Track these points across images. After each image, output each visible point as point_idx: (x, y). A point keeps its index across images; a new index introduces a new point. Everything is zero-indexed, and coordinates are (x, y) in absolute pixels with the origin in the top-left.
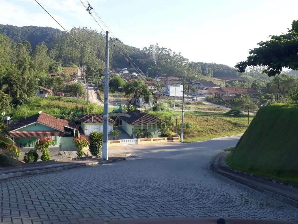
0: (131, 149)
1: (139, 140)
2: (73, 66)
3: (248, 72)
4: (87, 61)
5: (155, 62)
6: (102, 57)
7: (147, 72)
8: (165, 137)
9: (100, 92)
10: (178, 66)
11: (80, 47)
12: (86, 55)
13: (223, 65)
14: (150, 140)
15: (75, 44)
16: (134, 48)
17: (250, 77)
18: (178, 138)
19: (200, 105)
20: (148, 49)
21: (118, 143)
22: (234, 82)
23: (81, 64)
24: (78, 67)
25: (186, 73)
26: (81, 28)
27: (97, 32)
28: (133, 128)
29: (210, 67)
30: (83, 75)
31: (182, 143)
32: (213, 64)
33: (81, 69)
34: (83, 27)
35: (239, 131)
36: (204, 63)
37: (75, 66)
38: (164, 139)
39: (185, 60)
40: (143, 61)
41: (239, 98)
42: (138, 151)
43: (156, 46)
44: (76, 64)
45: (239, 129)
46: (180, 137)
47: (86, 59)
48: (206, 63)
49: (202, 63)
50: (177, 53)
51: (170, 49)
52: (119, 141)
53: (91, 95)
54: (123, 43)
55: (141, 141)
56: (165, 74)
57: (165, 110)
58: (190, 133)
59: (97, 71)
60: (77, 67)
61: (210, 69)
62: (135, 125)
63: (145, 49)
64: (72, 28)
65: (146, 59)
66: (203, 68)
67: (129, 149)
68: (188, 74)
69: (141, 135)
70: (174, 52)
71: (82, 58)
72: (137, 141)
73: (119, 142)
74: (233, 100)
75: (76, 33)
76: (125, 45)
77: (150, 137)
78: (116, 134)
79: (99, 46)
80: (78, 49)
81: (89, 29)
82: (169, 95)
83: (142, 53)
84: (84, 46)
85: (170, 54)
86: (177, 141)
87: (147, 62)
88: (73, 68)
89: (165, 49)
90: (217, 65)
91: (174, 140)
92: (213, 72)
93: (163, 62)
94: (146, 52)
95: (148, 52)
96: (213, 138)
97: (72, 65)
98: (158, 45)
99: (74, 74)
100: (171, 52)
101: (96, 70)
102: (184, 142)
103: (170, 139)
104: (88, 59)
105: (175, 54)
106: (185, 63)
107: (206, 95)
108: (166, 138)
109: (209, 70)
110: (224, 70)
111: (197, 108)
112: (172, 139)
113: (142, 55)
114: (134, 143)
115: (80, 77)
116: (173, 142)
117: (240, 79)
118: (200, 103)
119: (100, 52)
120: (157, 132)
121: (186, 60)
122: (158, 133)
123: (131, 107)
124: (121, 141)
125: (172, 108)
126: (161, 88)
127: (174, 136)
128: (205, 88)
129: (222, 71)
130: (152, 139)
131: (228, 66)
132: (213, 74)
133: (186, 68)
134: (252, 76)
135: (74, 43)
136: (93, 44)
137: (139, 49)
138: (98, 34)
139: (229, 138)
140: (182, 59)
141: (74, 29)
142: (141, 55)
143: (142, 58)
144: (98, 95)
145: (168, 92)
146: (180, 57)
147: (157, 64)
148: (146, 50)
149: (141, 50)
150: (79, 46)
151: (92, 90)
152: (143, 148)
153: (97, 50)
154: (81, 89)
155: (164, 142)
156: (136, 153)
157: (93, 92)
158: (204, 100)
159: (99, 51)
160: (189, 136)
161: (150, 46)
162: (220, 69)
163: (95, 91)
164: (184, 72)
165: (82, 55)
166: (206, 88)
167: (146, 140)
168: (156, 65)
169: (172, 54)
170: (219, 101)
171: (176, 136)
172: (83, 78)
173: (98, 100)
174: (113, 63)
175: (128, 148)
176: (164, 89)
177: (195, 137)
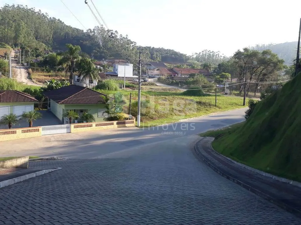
0: (57, 141)
1: (72, 126)
2: (5, 47)
3: (194, 57)
4: (22, 41)
5: (101, 44)
6: (40, 38)
7: (92, 55)
8: (114, 120)
9: (32, 70)
10: (125, 49)
11: (14, 26)
12: (21, 35)
13: (170, 50)
14: (91, 126)
15: (8, 23)
16: (77, 30)
17: (196, 62)
18: (133, 121)
19: (152, 86)
20: (92, 30)
21: (37, 133)
22: (182, 66)
23: (16, 45)
24: (12, 48)
25: (134, 56)
26: (16, 6)
27: (35, 11)
28: (64, 109)
29: (157, 51)
30: (16, 56)
31: (138, 128)
32: (161, 49)
33: (15, 51)
34: (18, 5)
35: (207, 110)
36: (152, 47)
37: (8, 46)
38: (113, 124)
39: (132, 43)
40: (87, 43)
41: (193, 78)
42: (69, 144)
43: (101, 28)
44: (9, 44)
45: (206, 108)
46: (136, 120)
47: (21, 40)
48: (153, 48)
49: (149, 48)
50: (124, 36)
51: (116, 31)
52: (38, 129)
53: (19, 75)
54: (65, 23)
55: (75, 127)
56: (112, 58)
57: (114, 89)
58: (149, 115)
59: (33, 51)
60: (10, 47)
61: (158, 53)
62: (66, 104)
63: (89, 31)
64: (5, 5)
65: (91, 41)
66: (151, 52)
67: (55, 141)
68: (136, 57)
69: (77, 118)
70: (121, 35)
71: (16, 38)
72: (68, 128)
73: (38, 131)
74: (187, 80)
75: (10, 11)
76: (67, 26)
77: (91, 122)
78: (32, 118)
79: (37, 26)
80: (11, 27)
81: (25, 7)
82: (117, 75)
83: (86, 35)
84: (19, 25)
85: (116, 36)
86: (131, 125)
87: (92, 44)
88: (5, 49)
89: (111, 31)
90: (165, 50)
91: (127, 125)
92: (161, 57)
93: (110, 45)
94: (91, 34)
95: (93, 34)
96: (179, 120)
97: (4, 45)
98: (103, 27)
99: (6, 54)
100: (117, 35)
101: (32, 49)
102: (141, 127)
103: (122, 122)
104: (23, 39)
105: (122, 36)
106: (133, 46)
107: (158, 77)
108: (115, 122)
109: (157, 55)
110: (172, 54)
111: (150, 88)
112: (124, 123)
113: (86, 37)
114: (65, 131)
115: (14, 59)
116: (126, 127)
117: (187, 63)
118: (152, 84)
119: (38, 32)
120: (102, 113)
121: (134, 43)
122: (103, 115)
123: (67, 84)
124: (41, 128)
125: (122, 88)
126: (108, 68)
127: (127, 119)
128: (156, 70)
129: (170, 56)
130: (94, 124)
131: (175, 51)
132: (161, 58)
133: (134, 52)
134: (198, 61)
135: (7, 21)
136: (29, 23)
137: (83, 31)
138: (35, 13)
139: (199, 119)
140: (129, 42)
141: (7, 6)
142: (84, 37)
143: (86, 40)
144: (29, 74)
145: (116, 72)
146: (128, 40)
147: (103, 46)
148: (91, 32)
149: (85, 31)
150: (12, 25)
151: (22, 69)
152: (78, 138)
153: (34, 29)
154: (5, 66)
155: (113, 128)
156: (66, 146)
157: (23, 71)
158: (156, 81)
159: (36, 31)
160: (147, 119)
161: (95, 27)
162: (167, 53)
163: (26, 71)
164: (133, 56)
165: (16, 34)
166: (158, 69)
167: (84, 126)
168: (102, 48)
169: (118, 37)
170: (172, 82)
171: (130, 119)
172: (16, 59)
173: (27, 79)
174: (54, 44)
175: (52, 139)
176: (111, 69)
177: (155, 119)
